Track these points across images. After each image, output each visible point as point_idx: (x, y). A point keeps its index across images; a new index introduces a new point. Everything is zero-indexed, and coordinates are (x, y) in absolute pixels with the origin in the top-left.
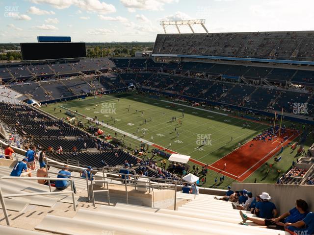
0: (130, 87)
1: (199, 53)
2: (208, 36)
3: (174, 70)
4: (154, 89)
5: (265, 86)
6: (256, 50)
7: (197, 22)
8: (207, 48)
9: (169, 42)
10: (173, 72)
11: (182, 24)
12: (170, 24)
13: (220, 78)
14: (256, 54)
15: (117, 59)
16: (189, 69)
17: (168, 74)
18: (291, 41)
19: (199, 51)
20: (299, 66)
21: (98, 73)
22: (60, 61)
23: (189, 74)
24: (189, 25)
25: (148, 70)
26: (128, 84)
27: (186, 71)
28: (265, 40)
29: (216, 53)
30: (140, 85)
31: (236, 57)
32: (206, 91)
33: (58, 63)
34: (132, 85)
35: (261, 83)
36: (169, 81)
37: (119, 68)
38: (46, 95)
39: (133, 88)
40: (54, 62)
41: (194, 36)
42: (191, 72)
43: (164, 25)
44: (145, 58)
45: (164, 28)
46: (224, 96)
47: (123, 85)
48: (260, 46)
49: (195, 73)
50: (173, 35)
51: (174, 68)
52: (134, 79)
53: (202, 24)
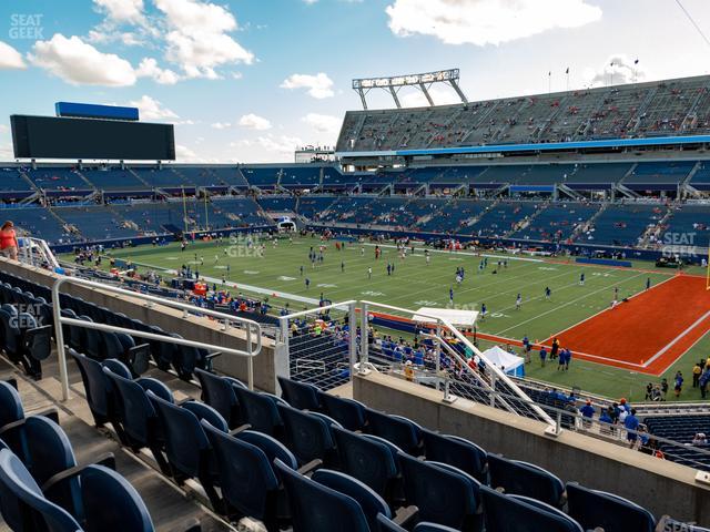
0: (282, 225)
1: (449, 143)
2: (466, 109)
3: (391, 185)
5: (624, 201)
6: (588, 124)
7: (440, 78)
8: (467, 133)
9: (373, 127)
10: (388, 191)
11: (405, 84)
12: (375, 86)
13: (505, 193)
14: (590, 132)
15: (250, 169)
16: (426, 181)
17: (375, 195)
18: (673, 98)
19: (450, 139)
20: (702, 152)
21: (202, 195)
22: (109, 165)
23: (427, 191)
24: (422, 84)
25: (325, 191)
26: (276, 220)
27: (419, 186)
28: (606, 102)
29: (492, 140)
30: (307, 221)
31: (543, 142)
32: (475, 221)
33: (105, 169)
34: (288, 221)
35: (613, 195)
36: (378, 208)
37: (254, 187)
38: (66, 232)
39: (288, 226)
40: (95, 167)
41: (433, 112)
42: (432, 187)
43: (361, 88)
44: (317, 165)
45: (362, 96)
46: (524, 227)
47: (265, 220)
48: (597, 115)
49: (443, 187)
50: (384, 112)
51: (391, 180)
52: (292, 209)
53: (452, 81)
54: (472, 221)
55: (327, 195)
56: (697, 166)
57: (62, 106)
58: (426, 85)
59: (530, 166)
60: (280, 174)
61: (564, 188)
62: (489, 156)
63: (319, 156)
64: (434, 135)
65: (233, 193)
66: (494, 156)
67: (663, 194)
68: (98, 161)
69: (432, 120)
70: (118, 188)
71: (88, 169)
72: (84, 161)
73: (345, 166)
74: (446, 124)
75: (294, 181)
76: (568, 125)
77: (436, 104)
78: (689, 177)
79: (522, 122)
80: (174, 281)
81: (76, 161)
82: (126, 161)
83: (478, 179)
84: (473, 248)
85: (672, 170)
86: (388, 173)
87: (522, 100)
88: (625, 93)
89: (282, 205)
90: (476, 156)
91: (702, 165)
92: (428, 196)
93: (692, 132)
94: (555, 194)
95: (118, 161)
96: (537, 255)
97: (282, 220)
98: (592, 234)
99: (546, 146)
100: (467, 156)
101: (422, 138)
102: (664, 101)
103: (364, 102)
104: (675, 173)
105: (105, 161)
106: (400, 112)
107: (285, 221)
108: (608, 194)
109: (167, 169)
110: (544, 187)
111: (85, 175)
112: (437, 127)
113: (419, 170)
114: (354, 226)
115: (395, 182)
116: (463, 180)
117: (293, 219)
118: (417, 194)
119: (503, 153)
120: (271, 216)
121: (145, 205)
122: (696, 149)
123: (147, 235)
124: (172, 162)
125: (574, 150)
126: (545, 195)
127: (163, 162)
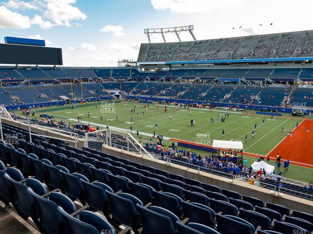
0: (115, 96)
1: (190, 59)
2: (196, 43)
3: (163, 78)
4: (143, 96)
5: (271, 86)
6: (253, 51)
7: (184, 29)
8: (198, 54)
9: (154, 51)
10: (162, 80)
11: (169, 31)
12: (155, 32)
13: (217, 81)
14: (254, 55)
15: (97, 70)
16: (180, 75)
17: (156, 82)
18: (289, 41)
19: (190, 57)
20: (303, 64)
21: (76, 82)
22: (31, 67)
23: (181, 80)
24: (176, 32)
25: (133, 80)
26: (112, 93)
27: (177, 78)
28: (260, 42)
29: (209, 58)
30: (126, 94)
31: (233, 59)
32: (205, 94)
33: (29, 69)
34: (117, 94)
35: (266, 83)
36: (159, 88)
37: (100, 78)
38: (14, 100)
39: (118, 96)
40: (25, 68)
41: (181, 44)
42: (183, 78)
43: (148, 33)
44: (128, 68)
45: (149, 37)
46: (228, 97)
47: (107, 94)
48: (256, 48)
49: (188, 79)
50: (158, 44)
51: (163, 75)
52: (118, 88)
53: (190, 31)
54: (204, 94)
55: (134, 82)
56: (301, 71)
57: (8, 39)
58: (178, 33)
59: (226, 70)
60: (111, 72)
61: (244, 80)
62: (208, 65)
63: (129, 64)
64: (182, 55)
65: (91, 81)
66: (210, 65)
67: (287, 83)
68: (25, 65)
69: (180, 48)
70: (36, 78)
71: (21, 69)
72: (19, 65)
73: (141, 68)
74: (187, 50)
75: (118, 75)
76: (243, 51)
77: (182, 41)
78: (299, 76)
79: (223, 50)
80: (77, 125)
81: (15, 65)
82: (39, 66)
83: (204, 75)
84: (207, 107)
85: (291, 72)
86: (161, 72)
87: (221, 40)
88: (268, 38)
89: (114, 86)
90: (202, 65)
91: (303, 70)
92: (181, 83)
93: (299, 56)
94: (240, 82)
95: (35, 65)
96: (237, 110)
97: (115, 93)
98: (260, 100)
99: (234, 61)
100: (198, 65)
101: (177, 56)
102: (285, 42)
103: (149, 39)
104: (293, 74)
105: (29, 65)
106: (165, 44)
107: (116, 94)
108: (264, 83)
109: (59, 69)
110: (234, 79)
111: (19, 72)
112: (183, 51)
113: (176, 71)
114: (149, 96)
115: (166, 76)
116: (197, 75)
117: (120, 93)
118: (176, 82)
119: (215, 64)
120: (109, 91)
121: (50, 86)
122: (300, 63)
123: (53, 101)
124: (61, 66)
125: (247, 63)
126: (235, 83)
127: (57, 66)
